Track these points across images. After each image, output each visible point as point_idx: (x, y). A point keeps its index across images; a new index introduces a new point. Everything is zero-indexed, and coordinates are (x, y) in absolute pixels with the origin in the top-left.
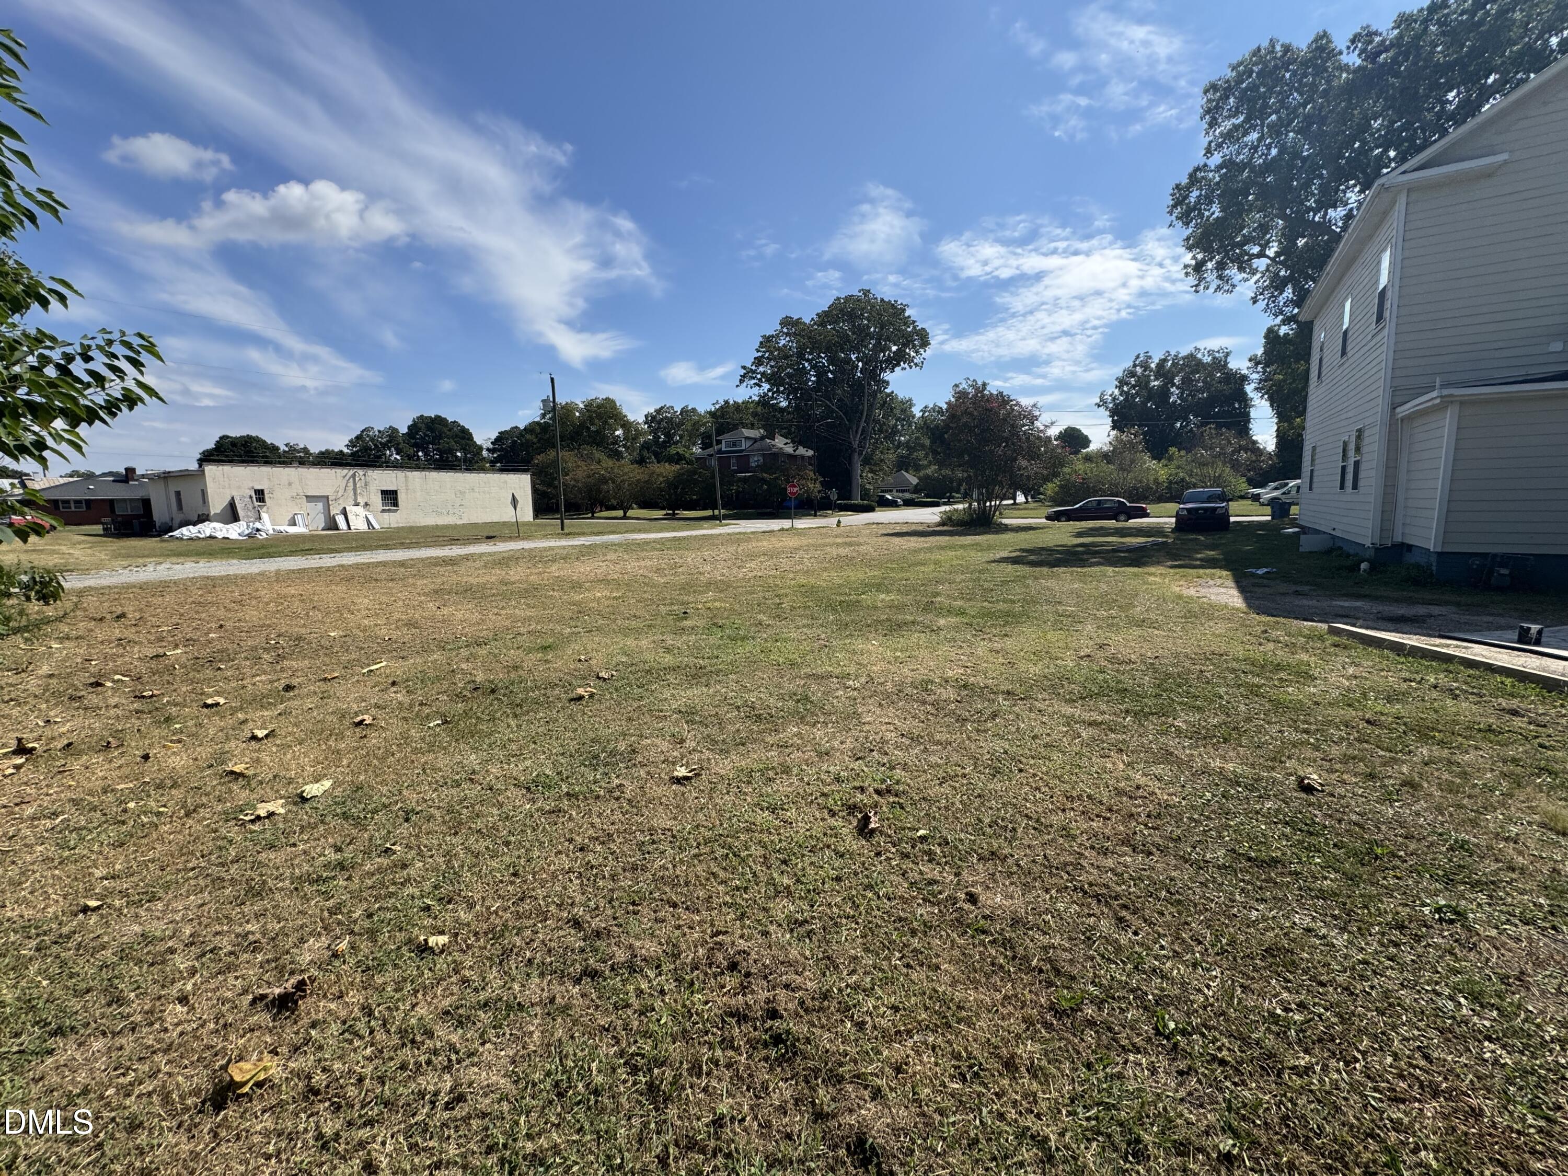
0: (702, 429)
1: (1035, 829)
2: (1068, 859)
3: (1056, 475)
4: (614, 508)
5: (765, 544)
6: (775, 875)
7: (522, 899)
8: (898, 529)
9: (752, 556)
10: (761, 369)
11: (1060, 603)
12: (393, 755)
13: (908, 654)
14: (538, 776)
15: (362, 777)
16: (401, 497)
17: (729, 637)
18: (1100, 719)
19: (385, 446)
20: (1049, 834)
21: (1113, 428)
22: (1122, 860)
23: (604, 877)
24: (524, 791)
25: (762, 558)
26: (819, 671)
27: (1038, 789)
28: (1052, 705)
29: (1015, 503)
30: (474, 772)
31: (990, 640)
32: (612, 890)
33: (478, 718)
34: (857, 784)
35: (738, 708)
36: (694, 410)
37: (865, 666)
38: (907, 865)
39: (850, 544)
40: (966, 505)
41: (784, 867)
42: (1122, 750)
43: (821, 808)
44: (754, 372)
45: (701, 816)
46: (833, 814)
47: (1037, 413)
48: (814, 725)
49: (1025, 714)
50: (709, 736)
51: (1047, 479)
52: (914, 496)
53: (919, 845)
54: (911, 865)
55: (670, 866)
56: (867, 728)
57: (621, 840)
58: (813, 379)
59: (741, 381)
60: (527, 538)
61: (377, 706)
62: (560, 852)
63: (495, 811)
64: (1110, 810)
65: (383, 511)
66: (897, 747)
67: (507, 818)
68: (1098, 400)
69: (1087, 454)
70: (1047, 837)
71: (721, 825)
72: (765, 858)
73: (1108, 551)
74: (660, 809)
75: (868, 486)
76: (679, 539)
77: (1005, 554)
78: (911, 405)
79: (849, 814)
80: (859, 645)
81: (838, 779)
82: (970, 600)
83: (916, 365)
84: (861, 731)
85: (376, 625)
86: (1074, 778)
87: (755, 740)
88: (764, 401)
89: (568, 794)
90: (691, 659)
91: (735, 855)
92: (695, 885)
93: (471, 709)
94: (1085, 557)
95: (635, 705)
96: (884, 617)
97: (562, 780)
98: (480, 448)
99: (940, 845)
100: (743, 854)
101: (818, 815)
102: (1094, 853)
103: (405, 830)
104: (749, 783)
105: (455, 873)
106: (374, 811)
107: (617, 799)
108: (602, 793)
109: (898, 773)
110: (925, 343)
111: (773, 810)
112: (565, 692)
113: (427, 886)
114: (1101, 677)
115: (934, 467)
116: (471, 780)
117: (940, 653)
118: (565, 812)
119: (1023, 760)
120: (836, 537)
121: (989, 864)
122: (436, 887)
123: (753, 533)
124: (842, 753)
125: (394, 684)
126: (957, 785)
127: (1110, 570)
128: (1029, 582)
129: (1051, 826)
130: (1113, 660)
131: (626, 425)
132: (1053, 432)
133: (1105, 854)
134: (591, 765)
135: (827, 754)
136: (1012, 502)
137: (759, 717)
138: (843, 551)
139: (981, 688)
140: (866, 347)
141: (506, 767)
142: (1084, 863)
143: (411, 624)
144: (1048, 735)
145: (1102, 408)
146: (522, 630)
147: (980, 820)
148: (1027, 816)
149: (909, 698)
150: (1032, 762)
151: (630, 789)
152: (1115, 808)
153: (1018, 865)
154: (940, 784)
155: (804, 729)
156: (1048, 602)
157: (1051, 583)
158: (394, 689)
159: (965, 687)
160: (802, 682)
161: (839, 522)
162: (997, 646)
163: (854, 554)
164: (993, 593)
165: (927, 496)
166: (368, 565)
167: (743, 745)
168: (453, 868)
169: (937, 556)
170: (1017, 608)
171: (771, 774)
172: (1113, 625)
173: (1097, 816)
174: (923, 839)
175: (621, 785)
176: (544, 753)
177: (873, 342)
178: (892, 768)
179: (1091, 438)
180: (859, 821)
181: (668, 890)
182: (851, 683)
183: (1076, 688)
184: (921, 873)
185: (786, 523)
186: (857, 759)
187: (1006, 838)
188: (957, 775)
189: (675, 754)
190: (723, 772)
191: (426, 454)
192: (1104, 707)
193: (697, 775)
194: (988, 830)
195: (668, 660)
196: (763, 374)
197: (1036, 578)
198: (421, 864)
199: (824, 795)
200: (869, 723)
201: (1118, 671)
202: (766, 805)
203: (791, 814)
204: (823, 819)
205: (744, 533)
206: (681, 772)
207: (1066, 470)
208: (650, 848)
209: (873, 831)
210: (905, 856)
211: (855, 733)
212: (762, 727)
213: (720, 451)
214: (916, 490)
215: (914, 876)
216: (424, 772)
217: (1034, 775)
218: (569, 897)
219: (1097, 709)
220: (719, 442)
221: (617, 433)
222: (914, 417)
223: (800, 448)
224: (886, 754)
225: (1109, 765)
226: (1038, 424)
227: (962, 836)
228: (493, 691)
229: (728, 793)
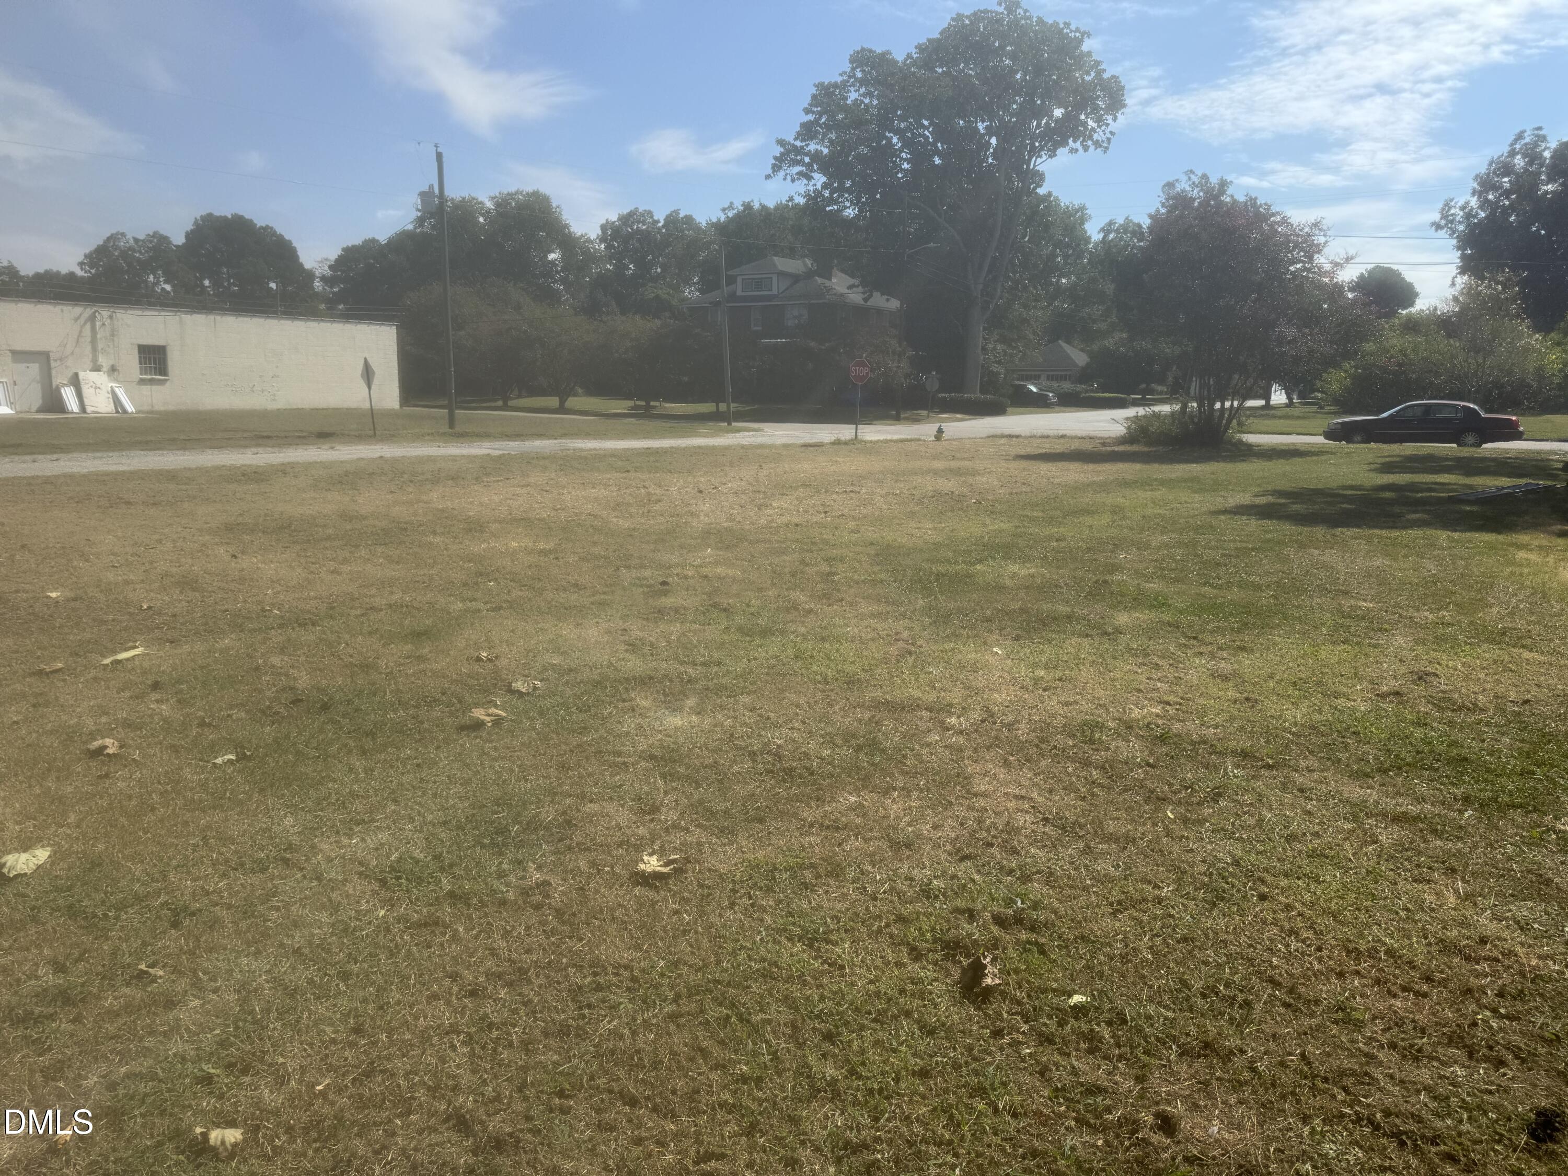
0: (702, 256)
1: (1287, 1005)
2: (1347, 1064)
3: (1347, 355)
4: (543, 393)
5: (806, 466)
6: (812, 1059)
7: (368, 1074)
8: (1047, 447)
9: (782, 488)
10: (813, 147)
11: (1346, 593)
12: (153, 809)
13: (1058, 674)
14: (399, 860)
15: (101, 847)
16: (174, 359)
17: (740, 629)
18: (1414, 810)
19: (147, 266)
20: (1312, 1015)
21: (1463, 271)
22: (1448, 1072)
23: (511, 1044)
24: (376, 886)
25: (801, 492)
26: (898, 695)
27: (1293, 932)
28: (1324, 781)
29: (1268, 406)
30: (290, 847)
31: (1213, 656)
32: (525, 1069)
33: (298, 753)
34: (960, 903)
35: (753, 755)
36: (689, 219)
37: (978, 691)
38: (1049, 1055)
39: (958, 472)
40: (1177, 407)
41: (827, 1046)
42: (1454, 871)
43: (896, 943)
44: (799, 151)
45: (683, 946)
46: (917, 955)
47: (1322, 240)
48: (886, 792)
49: (1274, 796)
50: (700, 802)
51: (1331, 362)
52: (1080, 387)
53: (1072, 1021)
54: (1056, 1057)
55: (626, 1031)
56: (981, 803)
57: (542, 981)
58: (905, 166)
59: (776, 168)
60: (390, 437)
61: (127, 724)
62: (435, 997)
63: (324, 917)
64: (1428, 979)
65: (142, 382)
66: (1034, 840)
67: (345, 930)
68: (1436, 217)
69: (1410, 317)
70: (1307, 1022)
71: (719, 962)
72: (794, 1027)
73: (1440, 501)
74: (613, 929)
75: (995, 368)
76: (657, 452)
77: (1244, 498)
78: (1083, 220)
79: (946, 958)
80: (969, 653)
81: (927, 893)
82: (1177, 580)
83: (1097, 144)
84: (969, 808)
85: (127, 582)
86: (1363, 917)
87: (782, 814)
88: (815, 205)
89: (451, 894)
90: (673, 665)
91: (741, 1020)
92: (669, 1068)
93: (287, 737)
94: (1397, 509)
95: (574, 741)
96: (1015, 605)
97: (442, 869)
98: (310, 275)
99: (1109, 1023)
100: (754, 1019)
101: (890, 955)
102: (1395, 1056)
103: (172, 941)
104: (770, 890)
105: (255, 1022)
106: (121, 907)
107: (538, 907)
108: (511, 895)
109: (1036, 888)
110: (1116, 102)
111: (811, 940)
112: (451, 714)
113: (208, 1040)
114: (1418, 733)
115: (1118, 336)
116: (286, 861)
117: (1117, 674)
118: (446, 926)
119: (1270, 879)
120: (935, 457)
121: (1199, 1064)
122: (223, 1044)
123: (786, 446)
124: (936, 846)
125: (156, 686)
126: (1145, 918)
127: (1443, 536)
128: (1290, 551)
129: (1317, 1002)
130: (1442, 703)
131: (567, 242)
132: (1348, 275)
133: (1416, 1059)
134: (493, 844)
135: (908, 846)
136: (1261, 403)
137: (789, 772)
138: (948, 485)
139: (1193, 743)
140: (1006, 108)
141: (345, 841)
142: (1377, 1073)
143: (187, 583)
144: (1316, 835)
145: (1442, 233)
146: (378, 601)
147: (1185, 984)
148: (1271, 980)
149: (1059, 754)
150: (1284, 882)
151: (559, 891)
152: (1438, 976)
153: (1254, 1070)
154: (1114, 914)
155: (869, 798)
156: (1323, 590)
157: (1331, 556)
158: (155, 696)
159: (1163, 739)
160: (867, 715)
161: (940, 431)
162: (1225, 667)
163: (965, 490)
164: (1222, 571)
165: (1103, 389)
166: (116, 477)
167: (761, 821)
168: (252, 1012)
169: (1117, 498)
170: (1265, 599)
171: (808, 875)
172: (1443, 639)
173: (1405, 989)
174: (1079, 1011)
175: (546, 883)
176: (411, 820)
177: (1019, 99)
178: (1025, 879)
179: (1418, 288)
180: (964, 971)
181: (621, 1074)
182: (953, 720)
183: (1372, 752)
184: (1074, 1072)
185: (845, 432)
186: (963, 859)
187: (1232, 1019)
188: (1145, 900)
189: (641, 831)
190: (723, 868)
191: (215, 284)
192: (1423, 789)
193: (679, 871)
194: (1200, 1002)
195: (634, 665)
196: (816, 156)
197: (1302, 546)
198: (196, 1003)
199: (901, 919)
200: (984, 795)
201: (1452, 724)
202: (798, 931)
203: (843, 950)
204: (899, 964)
205: (771, 447)
206: (651, 863)
207: (1369, 346)
208: (594, 998)
209: (989, 990)
210: (1046, 1039)
211: (959, 810)
212: (794, 790)
213: (733, 297)
214: (1085, 376)
215: (1061, 1077)
216: (206, 844)
217: (1288, 907)
218: (449, 1076)
219: (1409, 792)
220: (731, 280)
221: (552, 256)
222: (1087, 240)
223: (877, 294)
224: (1015, 852)
225: (1429, 898)
226: (1321, 260)
227: (1151, 1009)
228: (325, 707)
229: (732, 906)
